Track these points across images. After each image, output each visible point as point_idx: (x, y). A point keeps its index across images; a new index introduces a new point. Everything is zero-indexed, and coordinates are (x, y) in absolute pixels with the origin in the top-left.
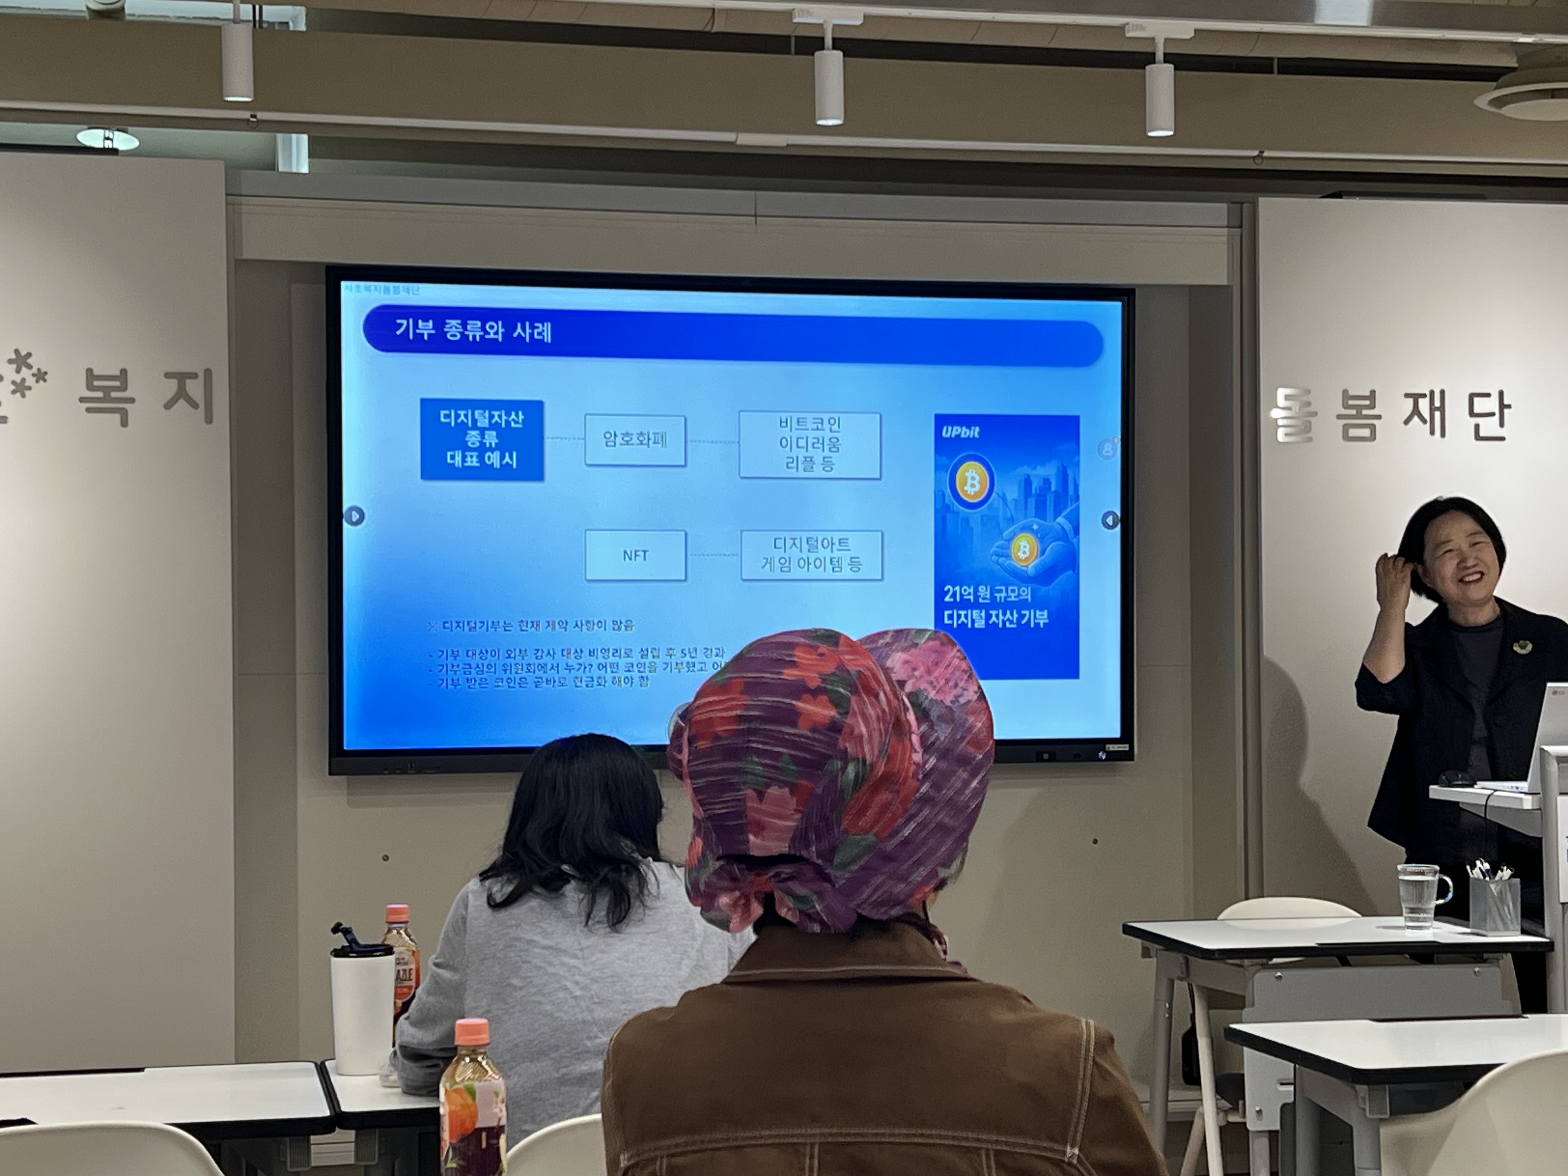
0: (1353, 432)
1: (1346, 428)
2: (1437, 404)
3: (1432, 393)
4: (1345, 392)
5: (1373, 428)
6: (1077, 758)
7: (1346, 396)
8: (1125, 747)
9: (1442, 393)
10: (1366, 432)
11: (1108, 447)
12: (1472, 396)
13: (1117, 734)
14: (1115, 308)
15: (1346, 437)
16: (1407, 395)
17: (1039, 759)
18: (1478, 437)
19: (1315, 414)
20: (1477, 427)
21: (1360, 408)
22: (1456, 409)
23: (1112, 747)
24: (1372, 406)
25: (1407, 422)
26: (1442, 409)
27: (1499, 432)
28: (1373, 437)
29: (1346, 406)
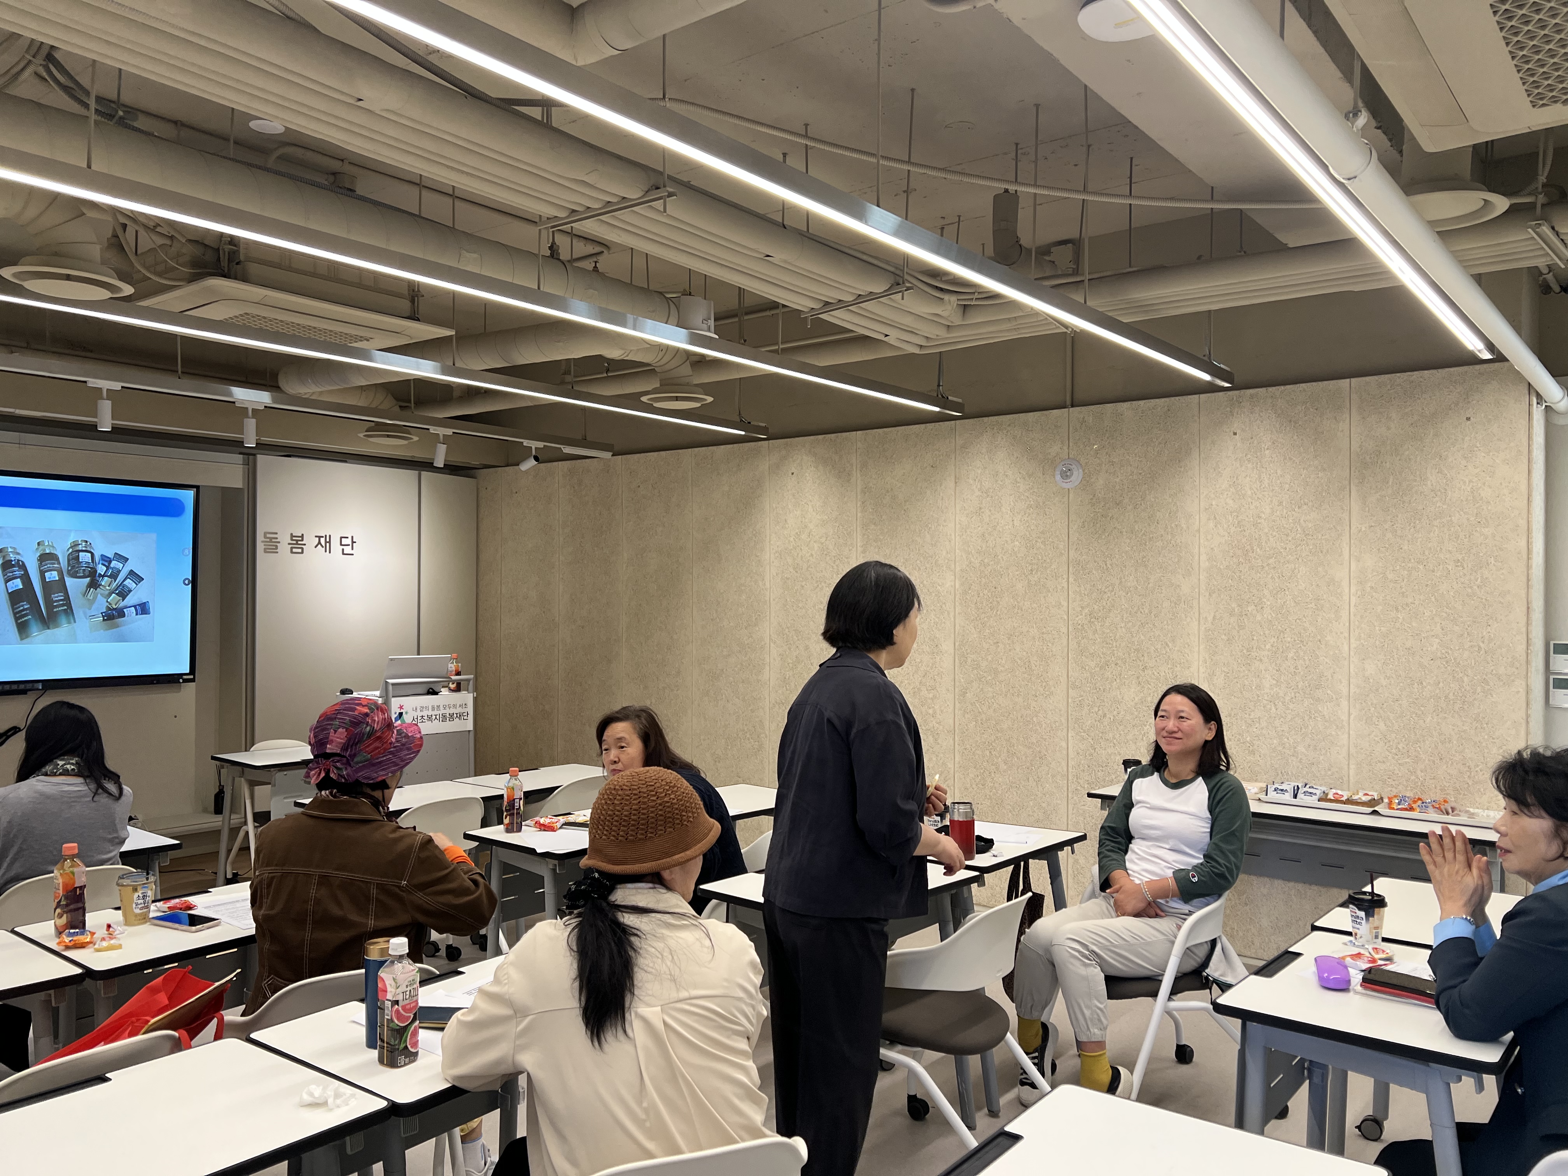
0: (294, 550)
1: (292, 548)
2: (328, 540)
3: (326, 536)
4: (292, 534)
5: (302, 549)
6: (169, 682)
7: (292, 535)
8: (192, 677)
9: (330, 536)
10: (300, 550)
11: (187, 552)
12: (341, 538)
13: (188, 671)
14: (191, 493)
15: (292, 552)
16: (316, 537)
17: (152, 683)
18: (343, 554)
19: (279, 542)
20: (343, 550)
21: (297, 541)
22: (335, 542)
23: (185, 677)
24: (302, 540)
25: (316, 547)
26: (330, 542)
27: (351, 552)
28: (302, 552)
29: (292, 540)
